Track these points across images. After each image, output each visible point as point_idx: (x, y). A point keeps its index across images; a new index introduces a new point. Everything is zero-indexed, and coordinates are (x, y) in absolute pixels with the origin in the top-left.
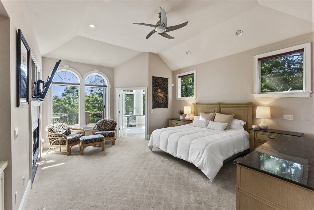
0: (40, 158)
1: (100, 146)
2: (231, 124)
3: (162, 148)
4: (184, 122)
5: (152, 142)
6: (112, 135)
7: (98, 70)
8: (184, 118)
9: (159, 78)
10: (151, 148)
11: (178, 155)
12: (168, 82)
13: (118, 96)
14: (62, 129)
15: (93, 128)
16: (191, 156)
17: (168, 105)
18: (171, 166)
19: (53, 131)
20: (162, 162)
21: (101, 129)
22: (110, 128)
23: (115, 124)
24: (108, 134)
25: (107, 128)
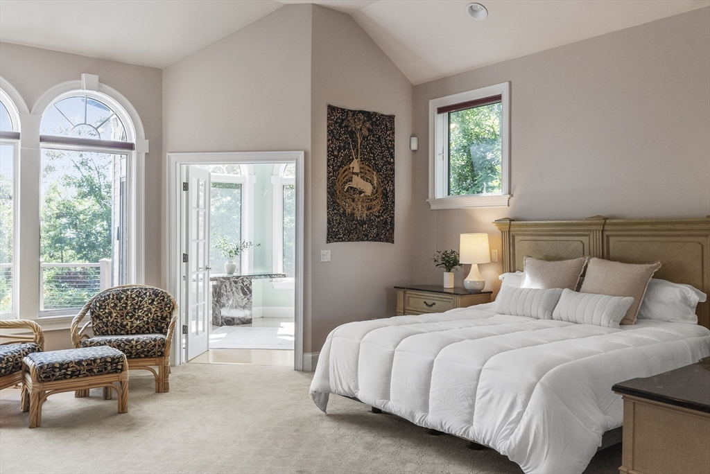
1: (107, 396)
2: (646, 301)
3: (368, 395)
4: (458, 299)
5: (326, 376)
6: (158, 352)
7: (96, 78)
8: (459, 285)
9: (355, 113)
10: (322, 398)
11: (431, 419)
12: (392, 129)
13: (179, 187)
15: (74, 321)
16: (482, 417)
17: (393, 229)
18: (404, 462)
20: (367, 448)
21: (107, 326)
22: (147, 321)
23: (169, 308)
24: (142, 347)
25: (132, 322)
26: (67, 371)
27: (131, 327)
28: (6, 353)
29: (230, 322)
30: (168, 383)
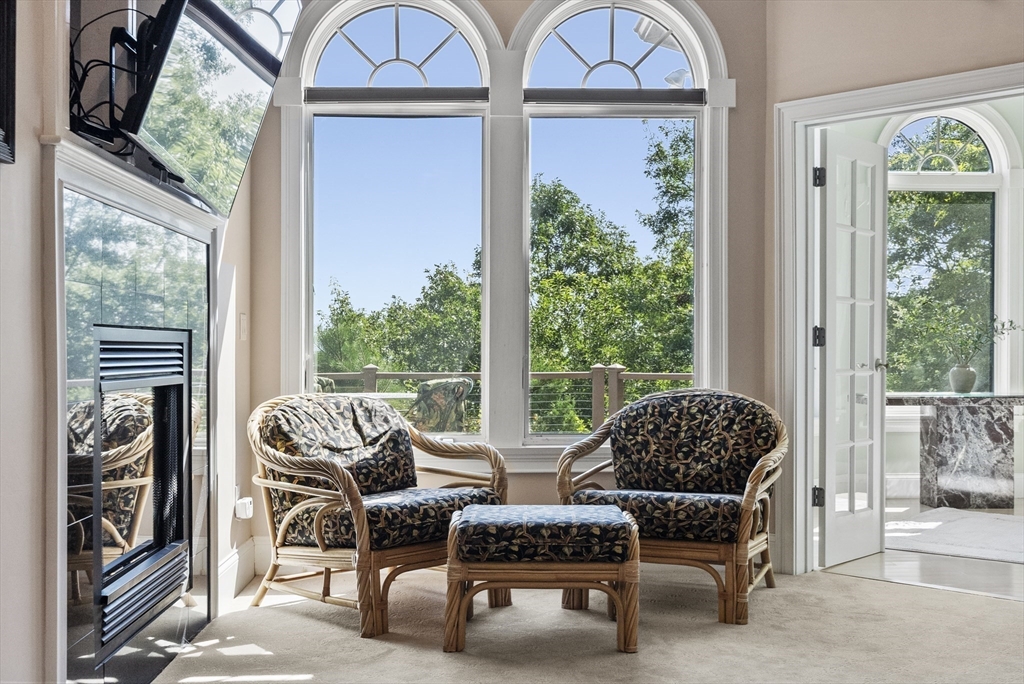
0: (209, 618)
6: (722, 530)
14: (354, 433)
15: (565, 452)
19: (286, 437)
21: (638, 470)
22: (718, 465)
23: (766, 440)
24: (688, 516)
25: (687, 465)
26: (512, 544)
27: (685, 476)
28: (426, 500)
29: (959, 501)
30: (745, 604)
